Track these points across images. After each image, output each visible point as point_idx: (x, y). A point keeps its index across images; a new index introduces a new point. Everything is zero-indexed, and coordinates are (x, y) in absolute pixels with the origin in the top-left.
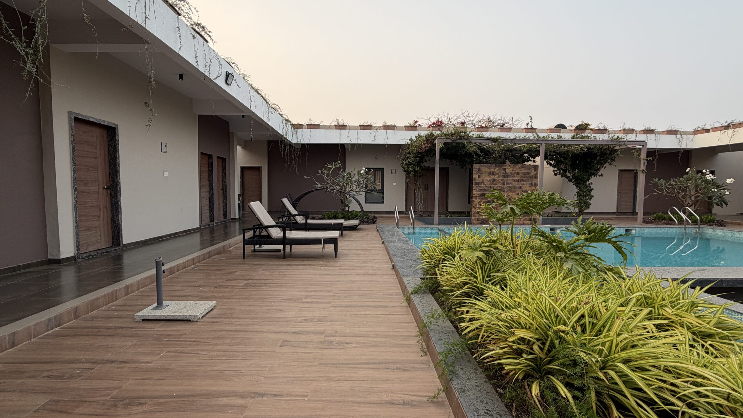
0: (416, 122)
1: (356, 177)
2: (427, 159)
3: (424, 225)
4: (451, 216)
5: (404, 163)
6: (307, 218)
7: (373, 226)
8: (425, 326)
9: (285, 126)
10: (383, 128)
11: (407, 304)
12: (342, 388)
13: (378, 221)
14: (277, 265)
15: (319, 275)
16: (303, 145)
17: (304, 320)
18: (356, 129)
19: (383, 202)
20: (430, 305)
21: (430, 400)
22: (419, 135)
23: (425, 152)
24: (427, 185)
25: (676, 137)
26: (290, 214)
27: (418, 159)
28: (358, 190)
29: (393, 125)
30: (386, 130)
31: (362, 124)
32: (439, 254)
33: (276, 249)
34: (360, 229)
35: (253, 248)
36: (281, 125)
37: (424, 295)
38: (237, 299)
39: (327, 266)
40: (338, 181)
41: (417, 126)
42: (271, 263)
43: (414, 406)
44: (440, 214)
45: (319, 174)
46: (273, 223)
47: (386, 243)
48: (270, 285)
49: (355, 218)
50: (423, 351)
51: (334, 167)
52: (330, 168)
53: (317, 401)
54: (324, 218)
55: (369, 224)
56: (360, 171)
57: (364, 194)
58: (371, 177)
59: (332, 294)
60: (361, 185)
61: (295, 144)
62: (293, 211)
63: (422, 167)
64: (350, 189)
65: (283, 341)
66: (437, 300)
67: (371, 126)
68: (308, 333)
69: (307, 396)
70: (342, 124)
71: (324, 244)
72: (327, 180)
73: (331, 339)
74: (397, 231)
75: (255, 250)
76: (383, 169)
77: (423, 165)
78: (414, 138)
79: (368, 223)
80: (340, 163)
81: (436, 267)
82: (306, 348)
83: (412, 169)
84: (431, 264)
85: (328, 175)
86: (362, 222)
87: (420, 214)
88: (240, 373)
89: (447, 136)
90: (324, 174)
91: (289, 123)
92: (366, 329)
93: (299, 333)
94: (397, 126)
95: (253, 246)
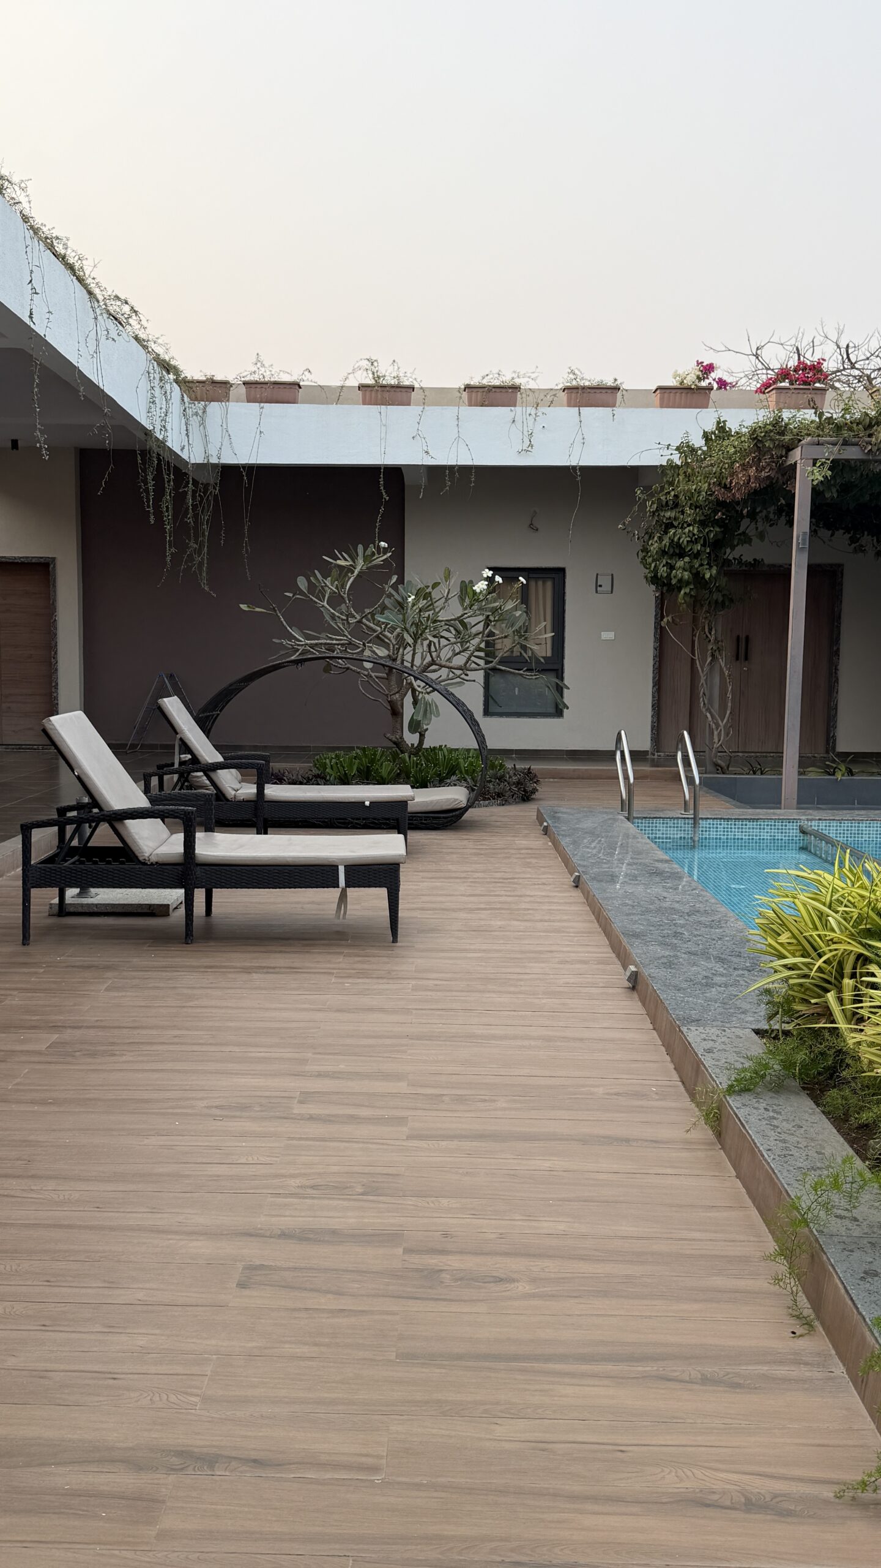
0: (709, 369)
1: (453, 610)
2: (751, 532)
3: (737, 812)
4: (851, 773)
5: (654, 547)
6: (263, 778)
7: (528, 811)
8: (806, 1222)
9: (157, 392)
10: (564, 396)
11: (710, 1134)
12: (507, 1446)
13: (543, 790)
14: (164, 968)
15: (338, 1011)
16: (230, 473)
17: (312, 1187)
18: (449, 403)
19: (558, 711)
20: (812, 1140)
21: (849, 1494)
22: (721, 427)
23: (745, 501)
24: (747, 638)
26: (195, 760)
27: (713, 532)
28: (460, 660)
29: (610, 383)
30: (580, 405)
31: (475, 381)
32: (837, 935)
33: (150, 906)
34: (472, 826)
35: (56, 901)
36: (144, 385)
37: (781, 1100)
38: (33, 1102)
39: (364, 974)
40: (379, 624)
41: (710, 388)
42: (136, 961)
43: (785, 1514)
44: (804, 763)
45: (302, 593)
46: (142, 802)
47: (593, 886)
48: (155, 1047)
49: (448, 776)
50: (798, 1317)
51: (360, 564)
52: (345, 571)
53: (418, 1486)
54: (320, 779)
55: (505, 803)
56: (472, 583)
57: (479, 676)
58: (516, 608)
59: (402, 1087)
60: (475, 641)
61: (198, 466)
62: (208, 753)
63: (727, 562)
64: (428, 659)
65: (245, 1268)
66: (840, 1120)
67: (516, 388)
68: (335, 1236)
69: (374, 1469)
70: (393, 382)
71: (348, 884)
72: (333, 617)
73: (433, 1261)
74: (627, 836)
75: (62, 910)
76: (562, 571)
77: (731, 554)
78: (698, 442)
79: (501, 798)
80: (385, 551)
81: (827, 991)
82: (339, 1293)
83: (686, 575)
84: (806, 976)
85: (336, 600)
86: (481, 795)
87: (716, 765)
88: (111, 1382)
89: (846, 434)
90: (321, 595)
91: (172, 376)
92: (562, 1227)
93: (303, 1236)
94: (624, 387)
95: (55, 891)
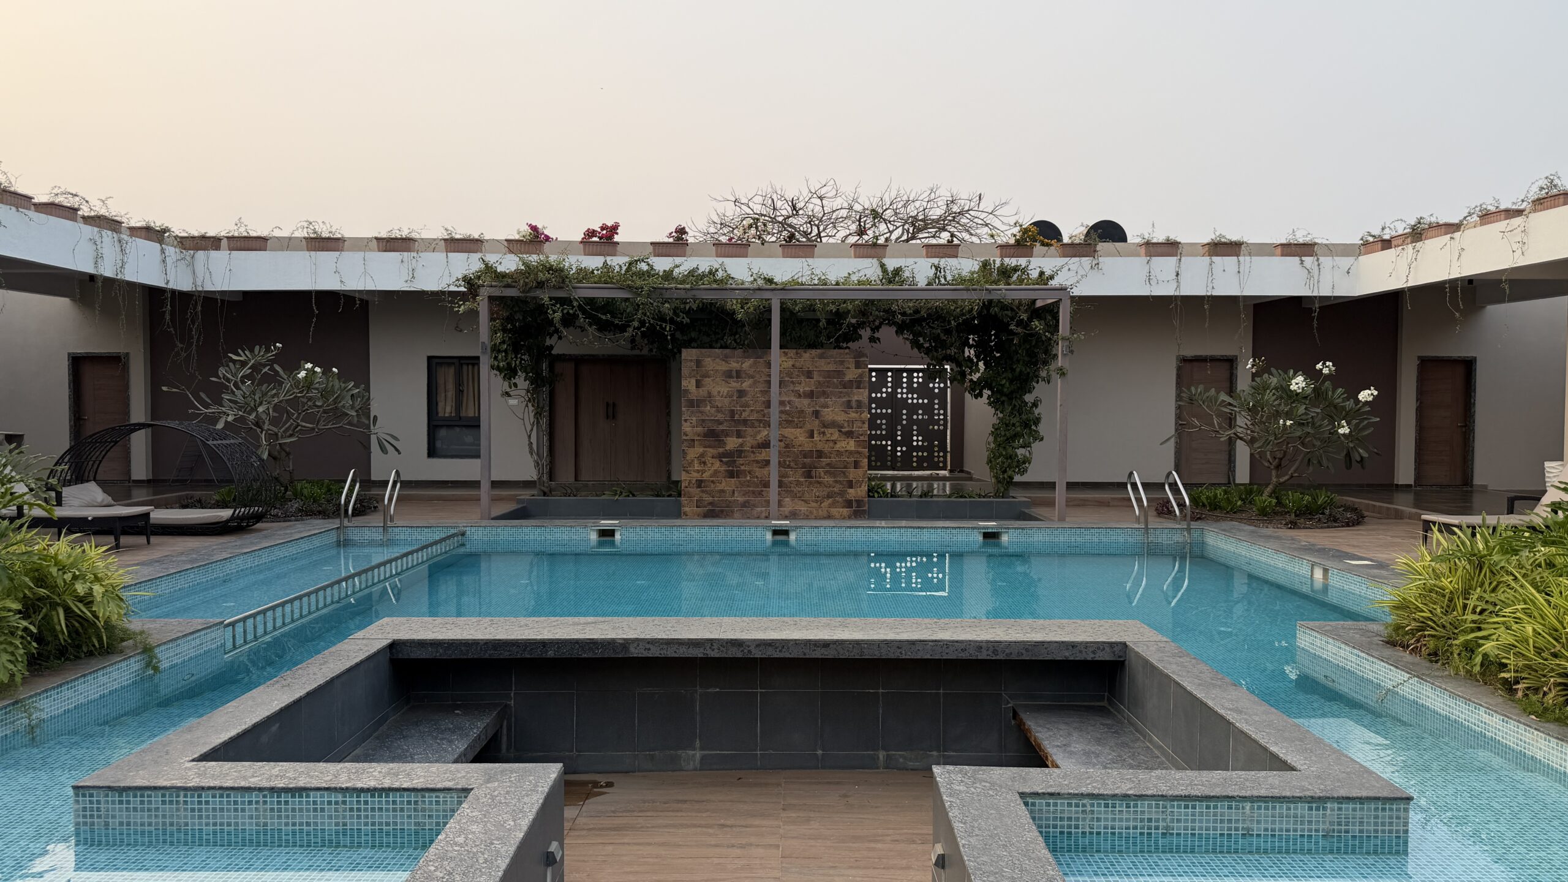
18: (360, 250)
24: (614, 404)
25: (1302, 262)
41: (537, 242)
70: (329, 236)
76: (477, 360)
87: (542, 491)
